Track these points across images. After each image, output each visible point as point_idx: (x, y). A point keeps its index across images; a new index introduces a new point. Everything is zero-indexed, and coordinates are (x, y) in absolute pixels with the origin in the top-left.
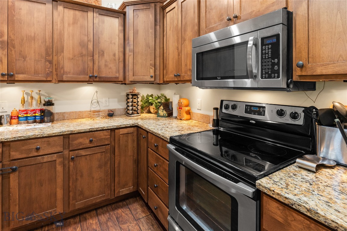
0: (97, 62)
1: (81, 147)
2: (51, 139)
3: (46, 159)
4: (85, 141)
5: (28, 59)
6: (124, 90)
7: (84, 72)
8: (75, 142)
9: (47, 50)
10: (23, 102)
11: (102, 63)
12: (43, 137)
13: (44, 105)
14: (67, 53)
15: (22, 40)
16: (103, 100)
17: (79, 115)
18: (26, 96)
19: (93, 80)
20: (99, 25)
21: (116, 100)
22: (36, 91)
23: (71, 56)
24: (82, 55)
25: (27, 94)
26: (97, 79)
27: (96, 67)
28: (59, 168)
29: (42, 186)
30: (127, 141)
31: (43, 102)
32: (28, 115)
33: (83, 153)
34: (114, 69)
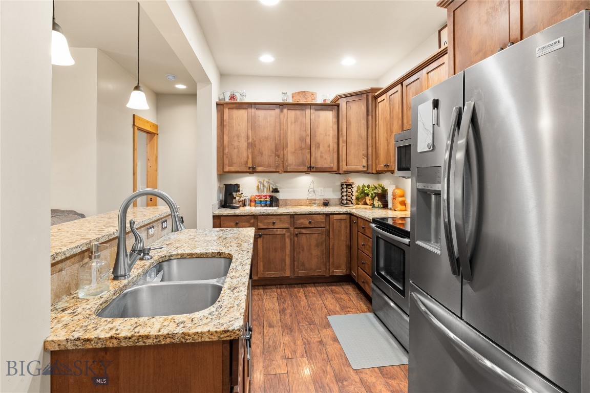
0: (313, 154)
1: (302, 226)
2: (282, 217)
3: (279, 232)
4: (305, 222)
5: (264, 155)
6: (338, 180)
7: (303, 163)
8: (298, 222)
9: (276, 147)
10: (258, 189)
11: (318, 154)
12: (277, 215)
13: (272, 192)
14: (290, 148)
15: (260, 140)
16: (319, 190)
17: (298, 203)
18: (259, 184)
19: (310, 170)
20: (315, 120)
21: (331, 189)
22: (267, 180)
23: (293, 150)
24: (301, 149)
25: (260, 182)
26: (314, 170)
27: (313, 159)
28: (287, 240)
29: (276, 251)
30: (340, 227)
31: (271, 190)
32: (262, 200)
33: (304, 231)
34: (329, 159)
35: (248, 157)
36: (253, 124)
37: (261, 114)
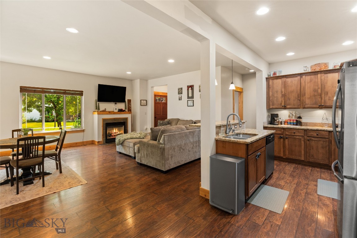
0: (323, 98)
1: (312, 136)
2: (299, 130)
3: (297, 137)
4: (315, 134)
5: (291, 100)
7: (316, 103)
8: (309, 133)
9: (298, 95)
10: (289, 116)
11: (327, 98)
12: (296, 129)
13: (298, 118)
14: (307, 96)
15: (289, 93)
17: (315, 124)
18: (290, 114)
19: (321, 107)
20: (324, 79)
22: (294, 112)
23: (309, 97)
24: (315, 96)
25: (291, 113)
26: (324, 107)
27: (323, 101)
28: (303, 142)
29: (296, 147)
31: (297, 117)
32: (291, 122)
33: (313, 139)
35: (282, 101)
36: (285, 85)
37: (289, 80)
